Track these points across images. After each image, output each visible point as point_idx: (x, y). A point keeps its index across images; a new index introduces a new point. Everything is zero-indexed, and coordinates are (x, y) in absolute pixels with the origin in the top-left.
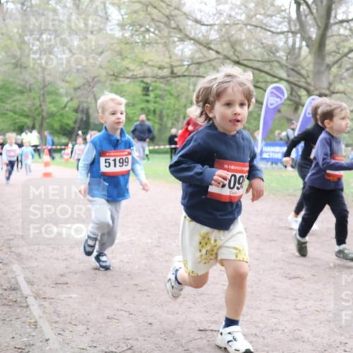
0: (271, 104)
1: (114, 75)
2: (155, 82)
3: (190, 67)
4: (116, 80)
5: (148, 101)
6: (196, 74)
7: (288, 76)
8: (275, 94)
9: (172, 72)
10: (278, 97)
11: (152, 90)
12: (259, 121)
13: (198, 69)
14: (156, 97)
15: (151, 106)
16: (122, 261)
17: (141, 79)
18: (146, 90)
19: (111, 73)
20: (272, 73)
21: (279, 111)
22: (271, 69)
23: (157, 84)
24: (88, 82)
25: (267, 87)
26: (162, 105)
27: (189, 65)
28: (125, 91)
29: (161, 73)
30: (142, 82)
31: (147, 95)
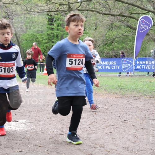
0: (142, 30)
1: (27, 10)
2: (58, 14)
3: (82, 4)
4: (28, 14)
5: (52, 29)
6: (87, 9)
7: (154, 9)
8: (145, 22)
9: (69, 8)
10: (147, 24)
11: (55, 21)
12: (133, 42)
13: (88, 5)
14: (58, 26)
15: (55, 32)
16: (36, 145)
17: (47, 13)
18: (51, 21)
19: (25, 8)
20: (142, 6)
21: (148, 34)
22: (141, 4)
23: (59, 16)
24: (8, 15)
25: (139, 17)
26: (62, 31)
27: (81, 2)
28: (35, 22)
29: (61, 8)
30: (48, 15)
31: (51, 24)
